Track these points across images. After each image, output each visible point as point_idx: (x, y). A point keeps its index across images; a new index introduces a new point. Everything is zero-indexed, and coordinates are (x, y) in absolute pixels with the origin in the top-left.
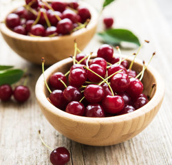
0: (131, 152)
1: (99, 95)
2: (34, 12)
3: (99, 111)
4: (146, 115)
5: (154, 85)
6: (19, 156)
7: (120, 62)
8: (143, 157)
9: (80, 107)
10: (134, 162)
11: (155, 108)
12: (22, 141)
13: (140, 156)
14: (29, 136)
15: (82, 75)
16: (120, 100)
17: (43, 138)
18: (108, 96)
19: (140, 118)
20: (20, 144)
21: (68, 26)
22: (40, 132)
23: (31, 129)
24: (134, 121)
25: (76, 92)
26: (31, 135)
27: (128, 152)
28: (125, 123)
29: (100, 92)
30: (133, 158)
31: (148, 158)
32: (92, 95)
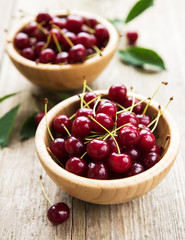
0: (139, 209)
1: (104, 152)
2: (45, 31)
3: (103, 170)
4: (154, 178)
5: (168, 138)
6: (16, 207)
7: (132, 108)
8: (151, 217)
9: (81, 164)
10: (140, 223)
11: (166, 170)
12: (21, 187)
13: (148, 215)
14: (29, 182)
15: (87, 125)
16: (126, 159)
17: (44, 185)
18: (114, 154)
19: (147, 182)
20: (18, 191)
21: (80, 53)
22: (41, 177)
23: (32, 172)
24: (139, 185)
25: (79, 144)
26: (32, 180)
27: (136, 209)
28: (129, 188)
29: (105, 148)
30: (140, 218)
31: (156, 219)
32: (95, 152)
